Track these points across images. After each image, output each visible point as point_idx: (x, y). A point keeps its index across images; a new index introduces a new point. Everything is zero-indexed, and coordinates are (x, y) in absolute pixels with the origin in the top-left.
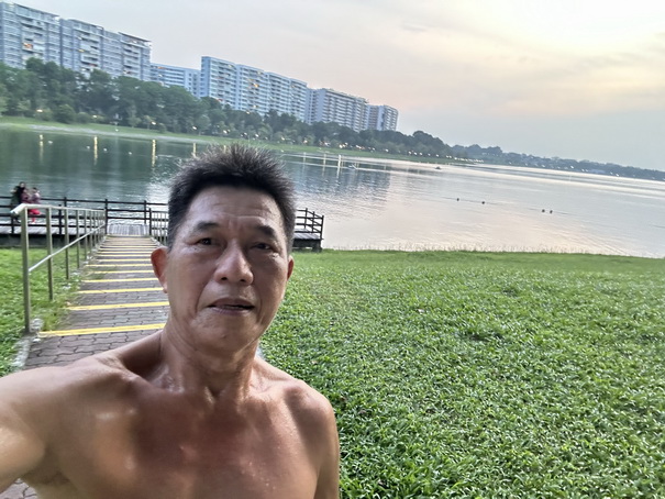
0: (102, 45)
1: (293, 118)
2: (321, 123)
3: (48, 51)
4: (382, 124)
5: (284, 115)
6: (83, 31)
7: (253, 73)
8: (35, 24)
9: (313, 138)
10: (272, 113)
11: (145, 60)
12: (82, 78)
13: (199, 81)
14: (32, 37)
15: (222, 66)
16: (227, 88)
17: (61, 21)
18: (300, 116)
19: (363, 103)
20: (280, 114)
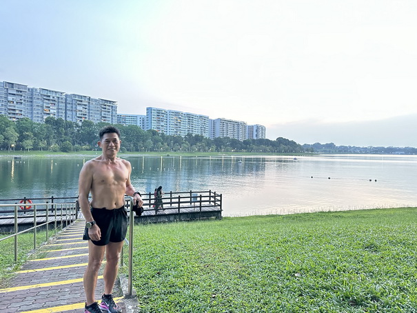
0: (89, 106)
1: (202, 137)
2: (219, 138)
3: (58, 112)
4: (257, 135)
5: (197, 136)
6: (79, 100)
7: (177, 114)
8: (51, 98)
9: (214, 147)
10: (189, 135)
11: (114, 112)
12: (77, 126)
13: (146, 121)
14: (49, 106)
15: (159, 112)
16: (162, 124)
17: (66, 95)
18: (206, 135)
19: (244, 124)
20: (194, 135)
